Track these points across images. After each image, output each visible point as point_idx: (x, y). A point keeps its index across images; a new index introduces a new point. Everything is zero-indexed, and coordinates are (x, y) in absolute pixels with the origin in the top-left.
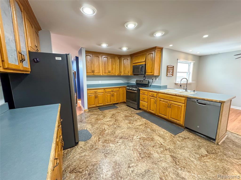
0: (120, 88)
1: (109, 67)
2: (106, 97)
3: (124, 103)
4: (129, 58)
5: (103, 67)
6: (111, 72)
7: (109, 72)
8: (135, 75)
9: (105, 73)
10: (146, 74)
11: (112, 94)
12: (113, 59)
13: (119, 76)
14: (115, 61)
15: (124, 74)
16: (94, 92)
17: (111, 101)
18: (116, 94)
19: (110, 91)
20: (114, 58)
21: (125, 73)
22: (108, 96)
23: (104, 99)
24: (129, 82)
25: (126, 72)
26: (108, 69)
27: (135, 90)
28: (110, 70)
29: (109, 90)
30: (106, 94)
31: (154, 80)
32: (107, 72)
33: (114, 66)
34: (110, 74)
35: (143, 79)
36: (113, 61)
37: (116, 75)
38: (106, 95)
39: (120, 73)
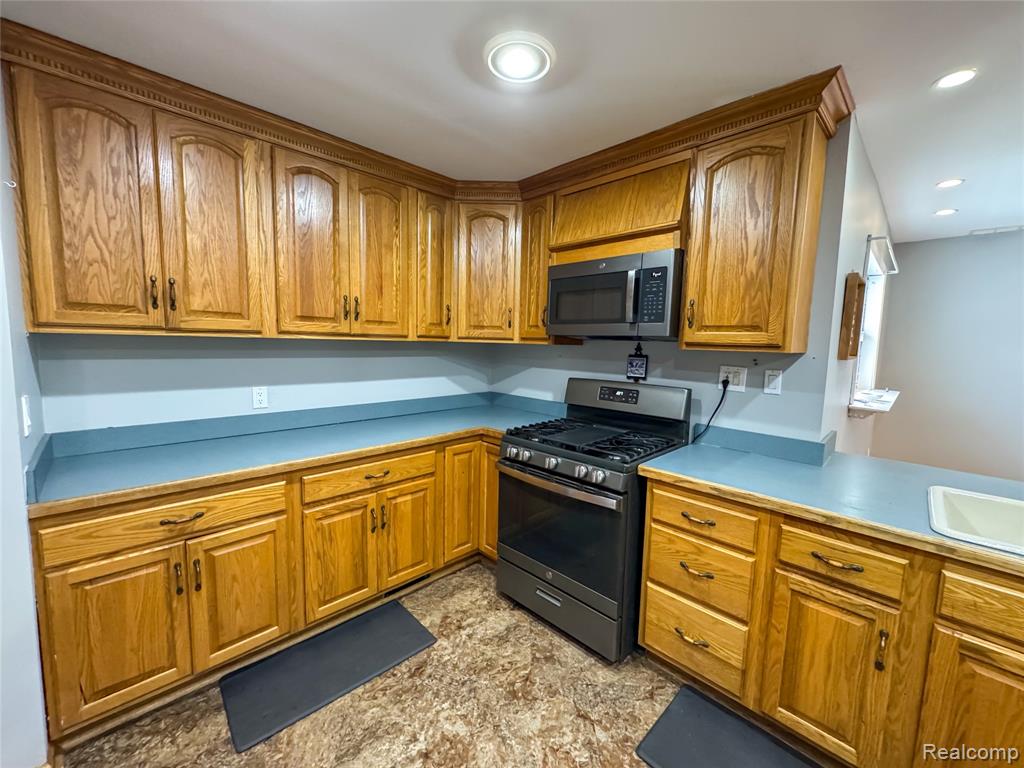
0: (441, 445)
1: (344, 265)
2: (310, 552)
3: (476, 558)
4: (513, 208)
5: (282, 260)
6: (363, 309)
7: (351, 311)
8: (560, 340)
9: (303, 318)
10: (690, 335)
11: (378, 513)
12: (385, 201)
13: (435, 347)
14: (397, 220)
15: (477, 333)
16: (160, 532)
17: (365, 577)
18: (409, 507)
19: (355, 484)
20: (395, 199)
21: (483, 327)
22: (338, 530)
23: (291, 571)
24: (499, 387)
25: (492, 316)
26: (338, 282)
27: (602, 488)
28: (356, 292)
29: (349, 475)
30: (308, 523)
31: (742, 388)
32: (325, 304)
33: (393, 263)
34: (357, 328)
35: (623, 378)
36: (384, 223)
37: (412, 337)
38: (310, 531)
39: (440, 324)
